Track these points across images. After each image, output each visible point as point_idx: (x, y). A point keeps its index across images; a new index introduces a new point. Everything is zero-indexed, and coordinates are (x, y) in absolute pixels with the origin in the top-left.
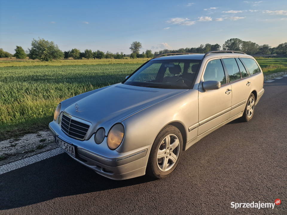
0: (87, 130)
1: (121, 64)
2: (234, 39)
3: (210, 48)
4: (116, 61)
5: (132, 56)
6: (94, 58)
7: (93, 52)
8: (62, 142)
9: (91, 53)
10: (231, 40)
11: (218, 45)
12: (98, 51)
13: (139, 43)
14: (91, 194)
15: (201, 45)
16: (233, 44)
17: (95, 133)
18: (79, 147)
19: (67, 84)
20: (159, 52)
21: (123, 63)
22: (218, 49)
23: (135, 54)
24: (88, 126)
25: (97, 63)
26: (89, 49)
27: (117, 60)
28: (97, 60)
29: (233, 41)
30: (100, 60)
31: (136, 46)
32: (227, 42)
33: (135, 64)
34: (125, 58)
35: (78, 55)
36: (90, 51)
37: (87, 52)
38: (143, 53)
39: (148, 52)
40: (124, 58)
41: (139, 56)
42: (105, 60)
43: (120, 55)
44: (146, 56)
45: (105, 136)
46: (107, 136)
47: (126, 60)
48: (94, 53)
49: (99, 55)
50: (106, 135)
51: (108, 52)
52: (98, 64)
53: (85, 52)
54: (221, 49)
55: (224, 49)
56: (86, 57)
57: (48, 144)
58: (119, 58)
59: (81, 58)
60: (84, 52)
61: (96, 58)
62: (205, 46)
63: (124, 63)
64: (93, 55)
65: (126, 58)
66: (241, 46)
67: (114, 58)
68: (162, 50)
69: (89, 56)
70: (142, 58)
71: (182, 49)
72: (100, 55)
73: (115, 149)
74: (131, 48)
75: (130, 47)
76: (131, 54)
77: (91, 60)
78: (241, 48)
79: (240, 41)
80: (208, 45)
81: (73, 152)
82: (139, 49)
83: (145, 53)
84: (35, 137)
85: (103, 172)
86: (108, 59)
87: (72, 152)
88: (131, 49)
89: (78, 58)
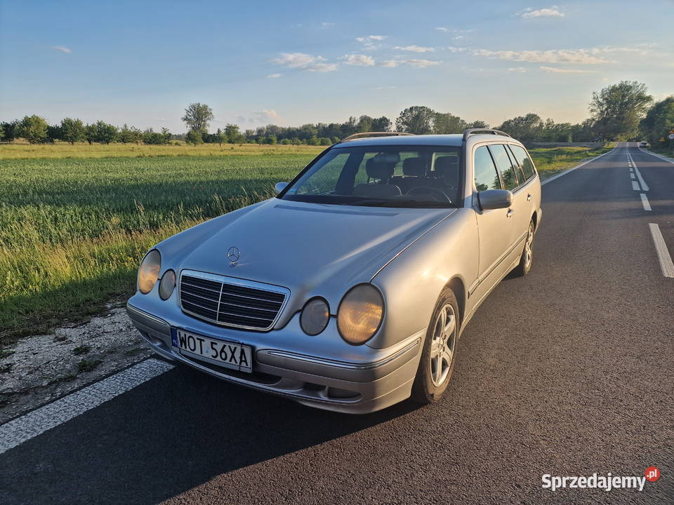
0: (278, 307)
1: (168, 156)
2: (417, 107)
3: (370, 126)
4: (151, 149)
5: (190, 138)
6: (90, 141)
7: (84, 125)
8: (201, 340)
9: (81, 129)
10: (411, 109)
11: (386, 118)
12: (99, 124)
13: (205, 107)
14: (296, 454)
15: (351, 118)
16: (417, 118)
17: (301, 311)
18: (259, 347)
19: (49, 207)
20: (256, 130)
21: (175, 154)
22: (385, 128)
23: (199, 135)
24: (281, 297)
25: (104, 154)
26: (74, 118)
27: (153, 147)
28: (96, 146)
29: (417, 112)
30: (106, 146)
31: (199, 115)
32: (404, 114)
33: (204, 157)
34: (174, 142)
35: (43, 134)
36: (78, 124)
37: (68, 124)
38: (219, 131)
39: (231, 130)
40: (171, 143)
41: (208, 139)
42: (120, 146)
43: (160, 134)
44: (226, 138)
45: (330, 316)
46: (336, 316)
47: (177, 147)
48: (91, 129)
49: (102, 135)
50: (333, 312)
51: (125, 126)
52: (106, 155)
53: (63, 124)
54: (393, 128)
55: (399, 129)
56: (65, 139)
57: (102, 358)
58: (159, 143)
59: (52, 141)
60: (60, 125)
61: (95, 141)
62: (359, 121)
63: (177, 154)
64: (87, 134)
65: (176, 144)
66: (431, 123)
67: (145, 142)
68: (264, 125)
69: (76, 137)
70: (218, 144)
71: (309, 125)
72: (107, 135)
73: (363, 343)
74: (186, 119)
75: (184, 116)
76: (189, 134)
77: (80, 147)
78: (432, 128)
79: (430, 112)
80: (364, 120)
81: (246, 361)
82: (208, 122)
83: (223, 132)
84: (50, 343)
85: (326, 399)
86: (129, 145)
87: (241, 361)
88: (186, 122)
89: (43, 141)
